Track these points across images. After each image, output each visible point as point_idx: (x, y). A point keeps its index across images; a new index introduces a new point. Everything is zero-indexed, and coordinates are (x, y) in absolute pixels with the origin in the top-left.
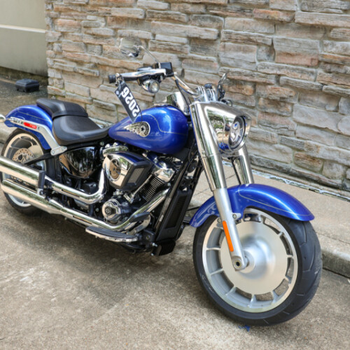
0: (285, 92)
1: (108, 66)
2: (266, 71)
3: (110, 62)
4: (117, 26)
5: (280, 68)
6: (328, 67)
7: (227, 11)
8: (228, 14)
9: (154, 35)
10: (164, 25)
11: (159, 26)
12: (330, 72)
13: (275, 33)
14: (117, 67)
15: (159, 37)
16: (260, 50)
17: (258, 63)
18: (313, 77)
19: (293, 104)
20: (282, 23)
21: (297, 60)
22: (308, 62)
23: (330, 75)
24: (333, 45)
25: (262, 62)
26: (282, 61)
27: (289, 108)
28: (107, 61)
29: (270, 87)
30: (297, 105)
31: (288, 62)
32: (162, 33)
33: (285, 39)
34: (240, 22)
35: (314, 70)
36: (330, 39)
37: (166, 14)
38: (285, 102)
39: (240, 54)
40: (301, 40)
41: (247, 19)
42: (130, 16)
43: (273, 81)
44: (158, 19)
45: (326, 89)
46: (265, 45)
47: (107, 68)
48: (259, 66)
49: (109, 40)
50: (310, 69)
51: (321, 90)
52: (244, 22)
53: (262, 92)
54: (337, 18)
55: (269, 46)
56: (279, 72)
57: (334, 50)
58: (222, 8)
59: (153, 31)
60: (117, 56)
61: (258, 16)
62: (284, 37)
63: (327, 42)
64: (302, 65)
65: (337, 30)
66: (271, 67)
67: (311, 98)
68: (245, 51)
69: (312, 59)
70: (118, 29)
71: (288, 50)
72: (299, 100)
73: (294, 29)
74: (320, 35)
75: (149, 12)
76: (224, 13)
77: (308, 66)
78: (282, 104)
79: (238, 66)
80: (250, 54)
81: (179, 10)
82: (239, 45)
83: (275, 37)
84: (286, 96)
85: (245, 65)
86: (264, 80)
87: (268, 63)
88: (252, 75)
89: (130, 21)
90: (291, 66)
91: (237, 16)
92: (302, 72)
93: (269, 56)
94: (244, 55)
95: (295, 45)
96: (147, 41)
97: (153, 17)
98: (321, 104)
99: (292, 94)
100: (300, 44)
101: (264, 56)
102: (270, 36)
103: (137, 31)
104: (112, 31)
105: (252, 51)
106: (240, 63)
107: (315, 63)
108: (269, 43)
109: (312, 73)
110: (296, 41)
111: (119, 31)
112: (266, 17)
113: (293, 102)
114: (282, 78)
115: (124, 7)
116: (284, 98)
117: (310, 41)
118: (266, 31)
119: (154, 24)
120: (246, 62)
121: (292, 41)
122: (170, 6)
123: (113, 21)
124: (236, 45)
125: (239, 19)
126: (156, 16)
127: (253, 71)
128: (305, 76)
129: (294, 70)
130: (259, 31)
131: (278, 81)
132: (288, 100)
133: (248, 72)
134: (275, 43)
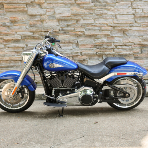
0: (85, 57)
1: (2, 61)
2: (77, 51)
3: (3, 59)
4: (6, 43)
5: (81, 50)
6: (98, 47)
7: (59, 33)
8: (60, 34)
9: (27, 45)
10: (32, 41)
11: (29, 41)
12: (98, 48)
13: (78, 39)
14: (7, 61)
15: (29, 45)
16: (73, 45)
17: (73, 49)
18: (93, 51)
19: (87, 61)
20: (80, 35)
21: (87, 46)
22: (91, 47)
23: (98, 49)
24: (98, 40)
25: (75, 49)
26: (82, 47)
27: (87, 62)
28: (2, 59)
29: (79, 56)
30: (89, 61)
31: (84, 47)
32: (31, 44)
33: (82, 40)
34: (65, 37)
35: (93, 49)
36: (96, 38)
37: (32, 36)
38: (85, 61)
39: (66, 47)
40: (87, 40)
41: (67, 36)
42: (14, 38)
43: (80, 54)
44: (29, 39)
45: (99, 54)
46: (75, 43)
47: (2, 62)
48: (74, 50)
49: (2, 49)
50: (91, 49)
51: (97, 54)
52: (66, 36)
53: (76, 59)
54: (98, 32)
55: (76, 43)
56: (81, 51)
57: (98, 41)
58: (57, 33)
59: (26, 43)
60: (7, 56)
61: (71, 34)
62: (81, 40)
63: (96, 40)
64: (89, 48)
65: (99, 35)
66: (78, 50)
67: (93, 57)
68: (68, 46)
69: (92, 45)
70: (6, 45)
71: (83, 44)
72: (89, 59)
73: (84, 37)
74: (93, 38)
75: (24, 36)
76: (58, 34)
77: (91, 48)
78: (84, 61)
79: (66, 51)
80: (70, 47)
81: (38, 35)
82: (66, 44)
83: (79, 40)
84: (85, 58)
85: (68, 51)
86: (77, 54)
87: (77, 49)
88: (72, 54)
89: (13, 41)
90: (85, 49)
91: (63, 35)
92: (89, 50)
93: (76, 47)
94: (68, 47)
95: (86, 42)
96: (23, 48)
97: (26, 38)
98: (97, 59)
99: (87, 57)
100: (87, 41)
101: (75, 47)
102: (77, 40)
103: (18, 45)
104: (3, 46)
105: (70, 46)
106: (66, 50)
107: (93, 46)
108: (77, 42)
109: (93, 50)
110: (86, 41)
111: (7, 45)
112: (74, 34)
113: (88, 60)
114: (83, 53)
115: (11, 35)
116: (84, 59)
117: (90, 40)
118: (74, 38)
119: (27, 41)
120: (69, 50)
121: (85, 41)
122: (33, 34)
123: (4, 41)
124: (64, 44)
125: (64, 36)
126: (28, 38)
127: (72, 52)
128: (91, 51)
129: (86, 49)
130: (72, 39)
131: (81, 54)
132: (86, 60)
133: (70, 53)
134: (79, 42)
